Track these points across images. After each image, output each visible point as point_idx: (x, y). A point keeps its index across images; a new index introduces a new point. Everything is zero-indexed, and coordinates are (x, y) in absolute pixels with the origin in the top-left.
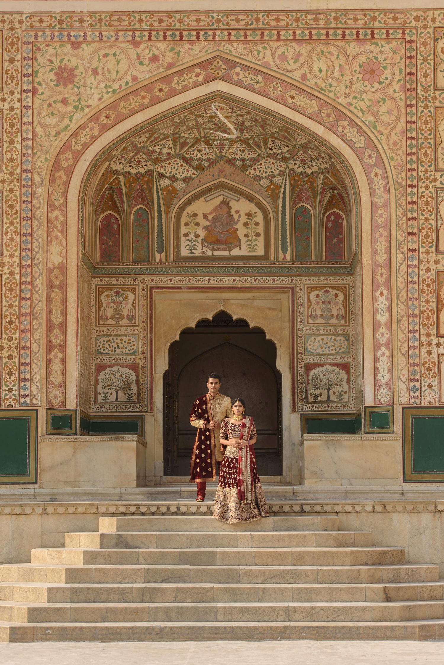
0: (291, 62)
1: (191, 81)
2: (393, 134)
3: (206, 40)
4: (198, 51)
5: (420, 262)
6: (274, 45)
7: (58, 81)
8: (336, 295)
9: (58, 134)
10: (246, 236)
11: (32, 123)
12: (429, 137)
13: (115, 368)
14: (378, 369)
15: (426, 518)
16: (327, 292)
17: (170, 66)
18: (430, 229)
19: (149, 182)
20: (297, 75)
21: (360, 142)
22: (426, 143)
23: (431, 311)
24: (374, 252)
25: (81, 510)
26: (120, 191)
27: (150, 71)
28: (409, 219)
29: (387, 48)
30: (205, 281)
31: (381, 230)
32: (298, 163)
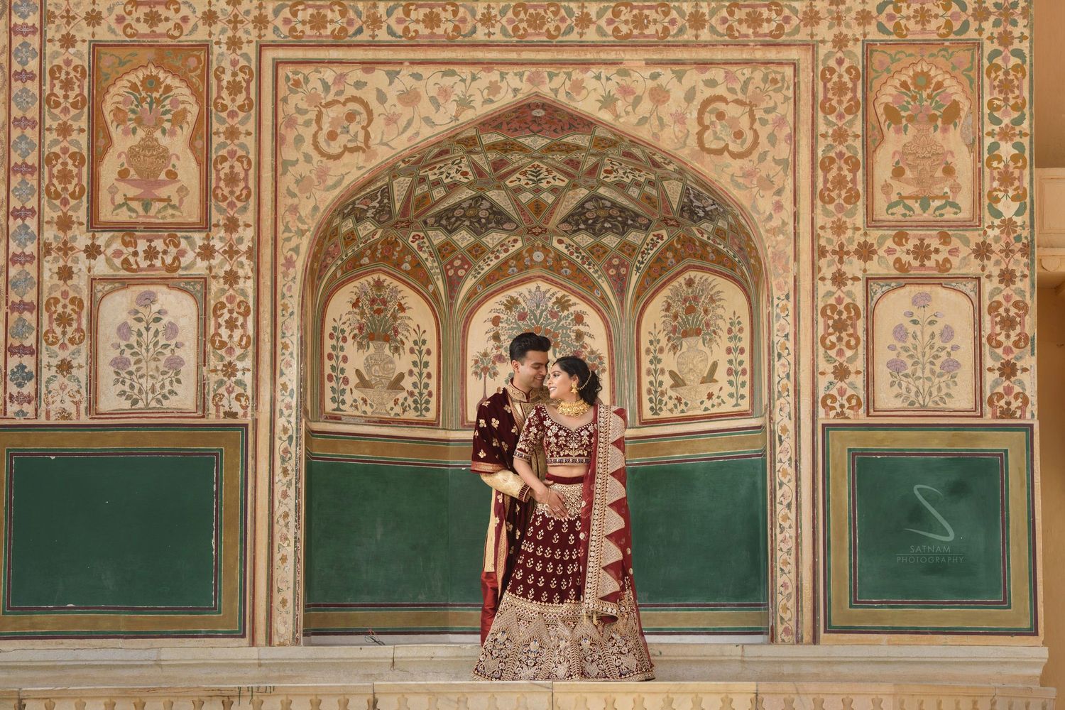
5: (46, 17)
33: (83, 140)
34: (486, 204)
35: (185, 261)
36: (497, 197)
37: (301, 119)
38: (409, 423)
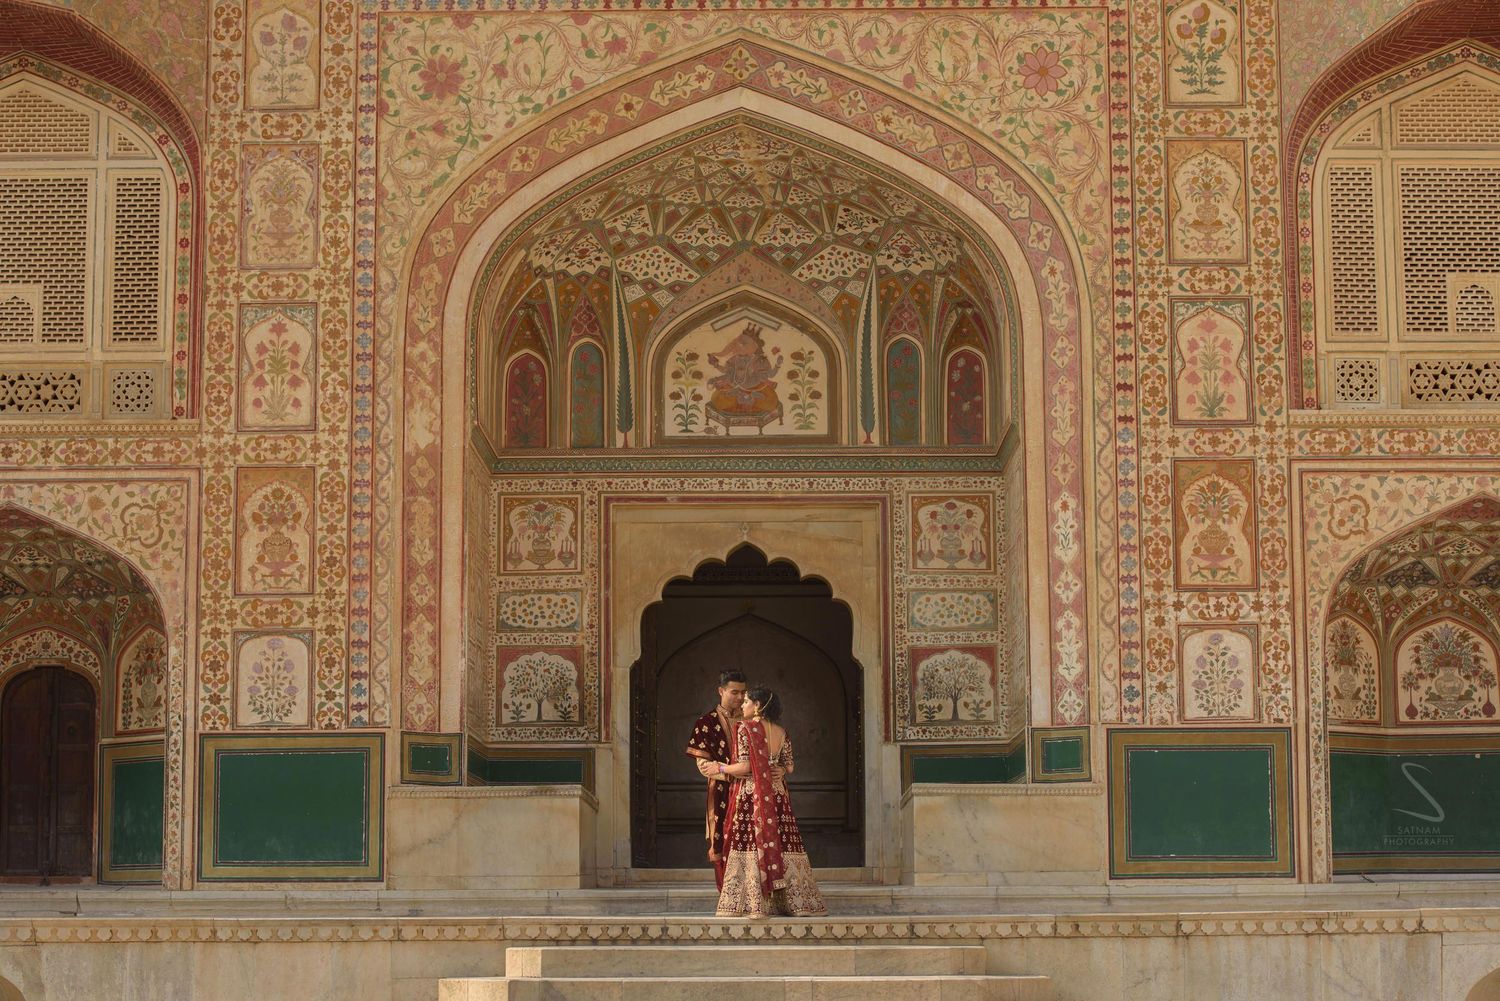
0: (884, 51)
1: (688, 89)
2: (1086, 192)
3: (718, 9)
4: (701, 31)
5: (1141, 442)
6: (851, 18)
7: (428, 88)
8: (970, 514)
9: (426, 191)
10: (794, 397)
11: (375, 171)
12: (1157, 198)
13: (537, 656)
14: (1058, 654)
15: (1160, 949)
16: (951, 506)
17: (648, 58)
18: (1159, 377)
19: (605, 290)
20: (897, 77)
21: (1020, 208)
22: (1150, 210)
23: (1162, 538)
24: (1049, 423)
25: (471, 932)
26: (547, 308)
27: (607, 69)
28: (1120, 358)
29: (1071, 24)
30: (712, 485)
31: (1063, 380)
32: (895, 254)
33: (1169, 527)
34: (1420, 567)
35: (1242, 612)
36: (1430, 562)
37: (1319, 511)
38: (1365, 724)
